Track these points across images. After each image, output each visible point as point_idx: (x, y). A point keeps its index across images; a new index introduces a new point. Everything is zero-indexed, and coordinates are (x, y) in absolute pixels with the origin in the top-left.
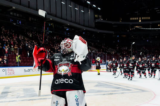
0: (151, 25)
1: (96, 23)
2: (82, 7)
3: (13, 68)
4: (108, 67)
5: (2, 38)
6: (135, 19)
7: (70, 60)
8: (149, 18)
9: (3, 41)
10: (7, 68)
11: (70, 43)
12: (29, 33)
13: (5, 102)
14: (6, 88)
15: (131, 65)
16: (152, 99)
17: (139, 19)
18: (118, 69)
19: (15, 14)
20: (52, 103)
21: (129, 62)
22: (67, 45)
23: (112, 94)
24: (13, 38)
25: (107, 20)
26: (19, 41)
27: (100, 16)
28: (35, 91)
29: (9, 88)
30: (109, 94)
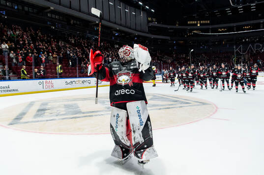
0: (210, 30)
1: (149, 27)
2: (133, 9)
3: (52, 80)
4: (164, 77)
5: (37, 44)
6: (193, 22)
7: (131, 69)
8: (209, 22)
9: (39, 48)
10: (44, 81)
11: (129, 50)
12: (71, 38)
13: (41, 121)
14: (43, 104)
15: (190, 75)
16: (214, 113)
17: (197, 22)
18: (176, 80)
19: (53, 16)
20: (111, 116)
21: (188, 72)
22: (127, 53)
23: (169, 108)
24: (51, 44)
25: (162, 24)
26: (59, 48)
27: (154, 20)
28: (78, 107)
29: (46, 104)
30: (165, 108)
